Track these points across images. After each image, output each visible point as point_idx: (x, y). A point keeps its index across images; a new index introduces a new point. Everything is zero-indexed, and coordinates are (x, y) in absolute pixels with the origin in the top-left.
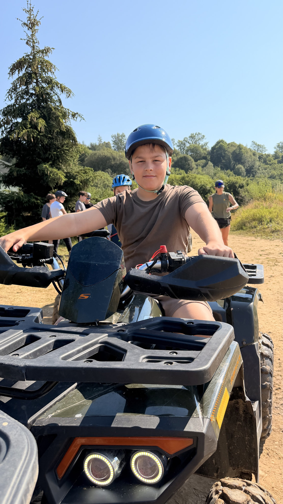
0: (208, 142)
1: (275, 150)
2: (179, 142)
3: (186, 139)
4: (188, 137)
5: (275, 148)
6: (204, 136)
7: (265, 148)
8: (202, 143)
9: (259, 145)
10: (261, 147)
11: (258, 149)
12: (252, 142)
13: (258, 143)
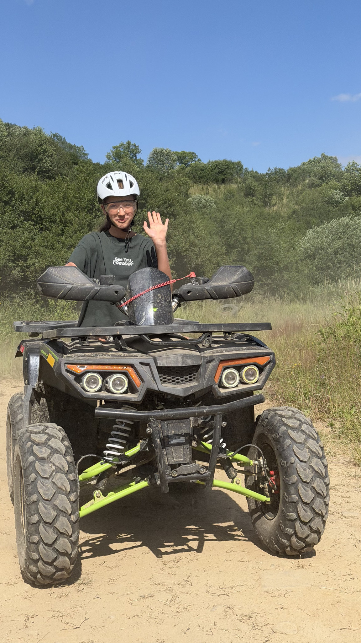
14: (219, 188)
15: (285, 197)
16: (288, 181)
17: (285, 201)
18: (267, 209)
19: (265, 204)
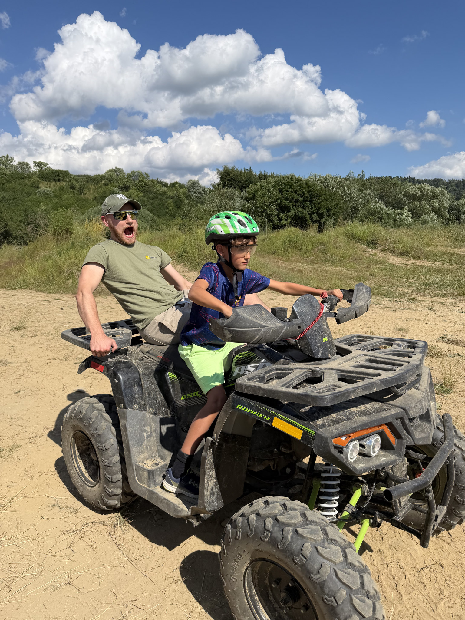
14: (56, 184)
15: (91, 190)
16: (93, 181)
17: (91, 192)
18: (82, 196)
19: (81, 193)
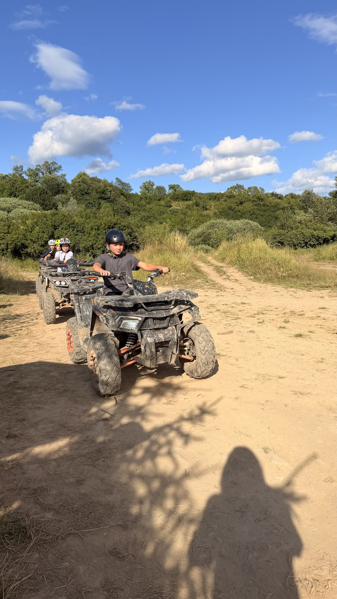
0: (66, 174)
1: (140, 190)
2: (30, 170)
3: (39, 167)
4: (41, 165)
5: (141, 188)
6: (60, 166)
7: (131, 187)
8: (59, 174)
9: (123, 184)
10: (126, 186)
11: (122, 188)
12: (117, 178)
13: (123, 181)
14: (184, 203)
15: (213, 207)
16: (215, 198)
